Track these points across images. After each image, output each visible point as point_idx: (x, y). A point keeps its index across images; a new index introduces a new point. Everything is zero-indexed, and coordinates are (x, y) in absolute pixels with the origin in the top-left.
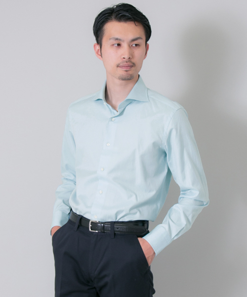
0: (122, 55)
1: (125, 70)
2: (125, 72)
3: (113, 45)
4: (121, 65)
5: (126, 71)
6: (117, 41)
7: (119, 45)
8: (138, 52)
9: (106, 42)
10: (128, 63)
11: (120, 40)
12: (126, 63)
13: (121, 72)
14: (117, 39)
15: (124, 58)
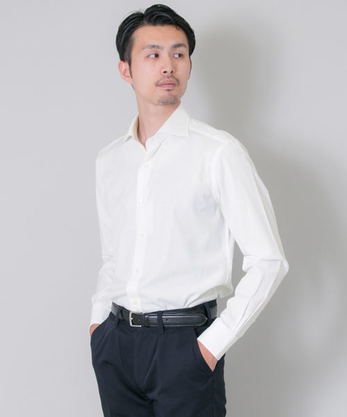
0: (163, 68)
1: (167, 88)
2: (167, 92)
3: (148, 56)
4: (161, 82)
5: (169, 90)
6: (153, 49)
7: (157, 56)
8: (182, 65)
9: (137, 54)
10: (171, 79)
11: (158, 47)
12: (167, 79)
13: (161, 93)
14: (153, 46)
15: (165, 72)
